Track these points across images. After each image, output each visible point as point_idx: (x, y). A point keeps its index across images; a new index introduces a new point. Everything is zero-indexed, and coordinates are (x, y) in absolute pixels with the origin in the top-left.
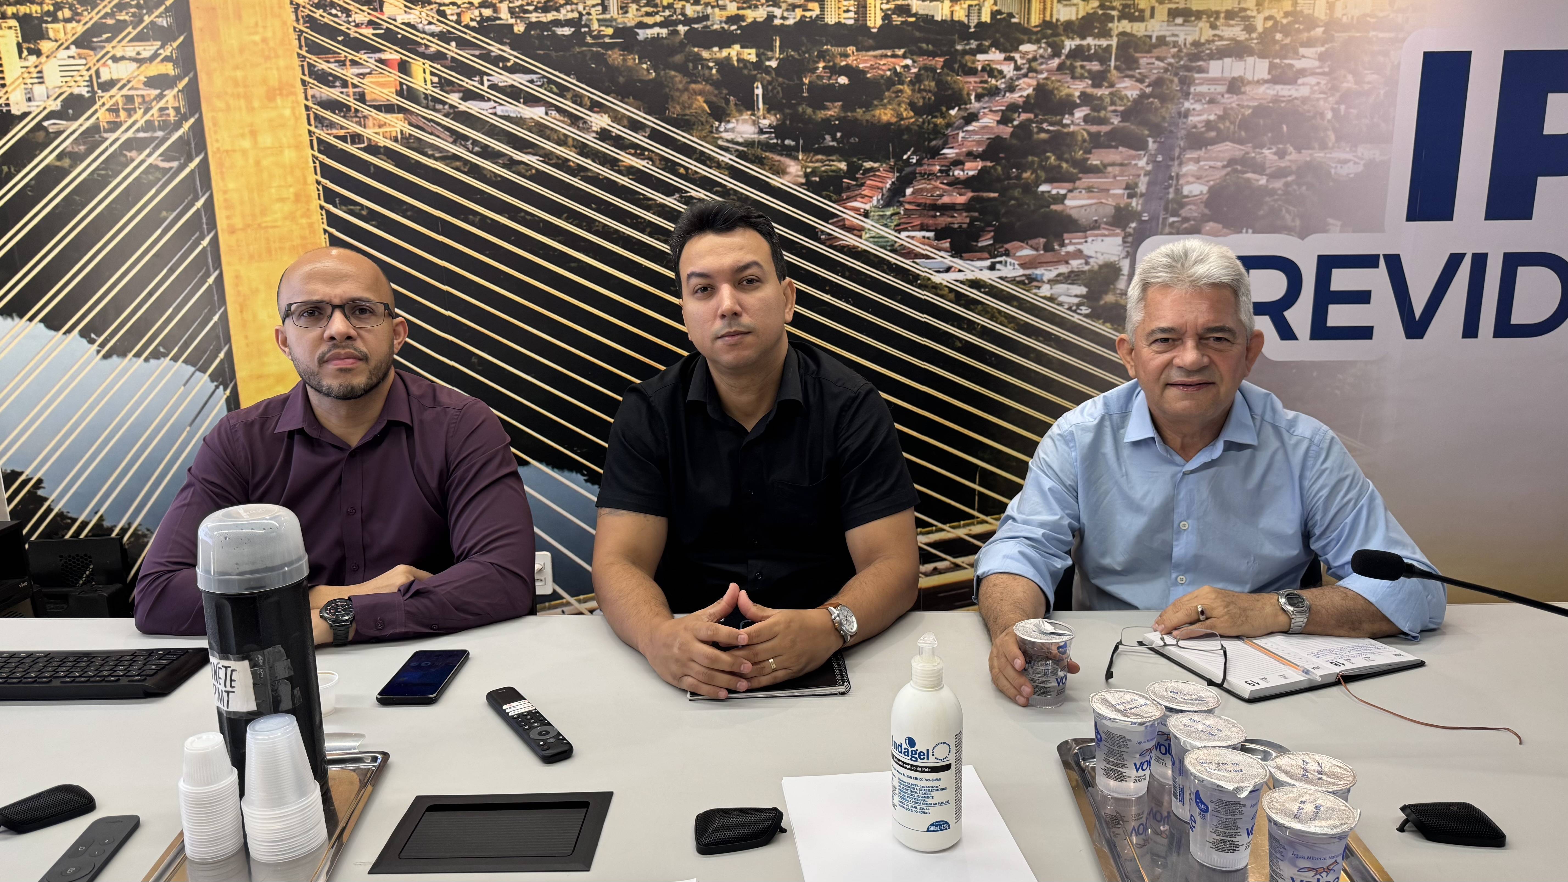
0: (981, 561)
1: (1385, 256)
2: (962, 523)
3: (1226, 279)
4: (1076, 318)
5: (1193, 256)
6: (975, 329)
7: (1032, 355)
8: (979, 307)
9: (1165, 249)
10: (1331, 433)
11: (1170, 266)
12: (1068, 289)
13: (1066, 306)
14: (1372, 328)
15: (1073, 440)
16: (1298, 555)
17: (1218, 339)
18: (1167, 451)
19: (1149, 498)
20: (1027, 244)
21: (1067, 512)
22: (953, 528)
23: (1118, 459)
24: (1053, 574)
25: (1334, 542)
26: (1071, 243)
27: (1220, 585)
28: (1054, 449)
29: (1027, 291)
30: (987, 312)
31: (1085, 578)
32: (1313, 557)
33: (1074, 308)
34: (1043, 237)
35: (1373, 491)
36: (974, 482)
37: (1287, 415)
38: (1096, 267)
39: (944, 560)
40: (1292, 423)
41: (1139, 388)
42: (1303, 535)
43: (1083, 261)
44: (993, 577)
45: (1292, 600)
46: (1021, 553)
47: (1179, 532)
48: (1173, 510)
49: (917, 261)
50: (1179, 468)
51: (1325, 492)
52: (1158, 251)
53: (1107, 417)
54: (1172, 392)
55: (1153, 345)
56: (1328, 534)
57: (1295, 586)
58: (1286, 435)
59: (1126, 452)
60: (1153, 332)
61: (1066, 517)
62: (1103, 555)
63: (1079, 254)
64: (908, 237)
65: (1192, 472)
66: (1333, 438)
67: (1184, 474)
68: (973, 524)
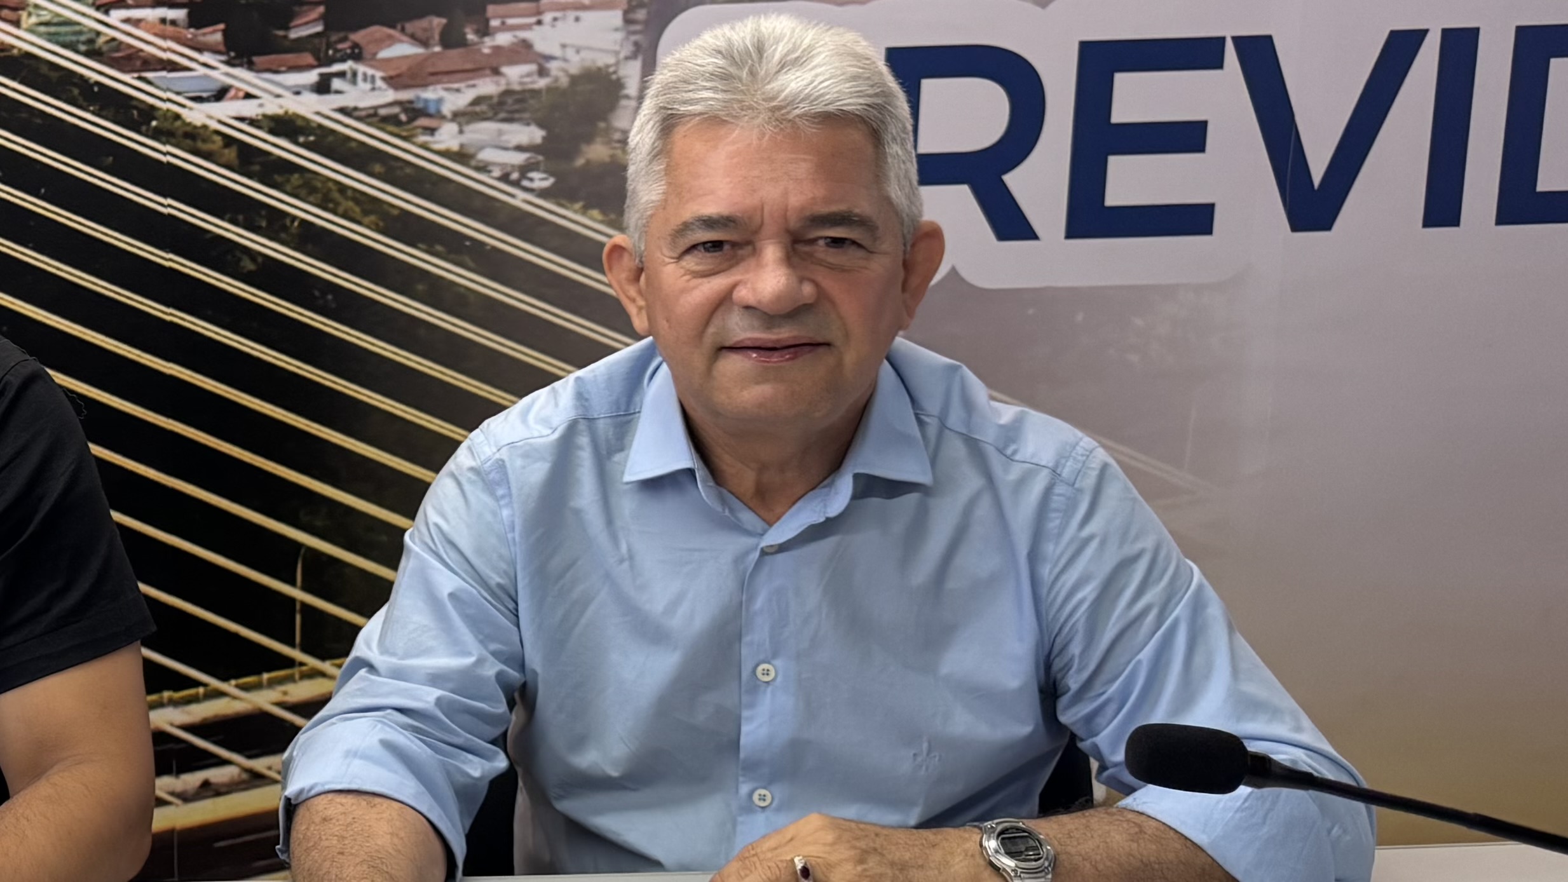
0: (294, 765)
1: (1237, 40)
2: (266, 676)
3: (852, 103)
4: (519, 200)
5: (778, 52)
6: (285, 228)
7: (420, 287)
8: (295, 179)
9: (713, 38)
10: (1101, 455)
11: (725, 77)
12: (500, 133)
13: (497, 173)
14: (1211, 207)
15: (505, 479)
16: (1030, 737)
17: (836, 242)
18: (723, 502)
19: (683, 610)
20: (403, 30)
21: (494, 646)
22: (245, 688)
23: (609, 521)
24: (463, 792)
25: (1111, 708)
26: (504, 28)
27: (851, 811)
28: (460, 502)
29: (405, 139)
30: (313, 190)
31: (541, 799)
32: (1066, 740)
33: (515, 176)
34: (439, 14)
35: (1200, 587)
36: (292, 583)
37: (998, 413)
38: (564, 81)
39: (223, 762)
40: (1012, 433)
41: (658, 360)
42: (1042, 691)
43: (532, 67)
44: (322, 801)
45: (1013, 842)
46: (387, 745)
47: (755, 687)
48: (739, 637)
49: (149, 75)
50: (750, 541)
51: (1088, 592)
52: (698, 42)
53: (582, 426)
54: (733, 365)
55: (688, 258)
56: (1097, 687)
57: (1025, 811)
58: (996, 461)
59: (627, 506)
60: (686, 227)
61: (491, 659)
62: (579, 742)
63: (523, 51)
64: (127, 21)
65: (782, 548)
66: (1105, 467)
67: (764, 553)
68: (290, 679)
